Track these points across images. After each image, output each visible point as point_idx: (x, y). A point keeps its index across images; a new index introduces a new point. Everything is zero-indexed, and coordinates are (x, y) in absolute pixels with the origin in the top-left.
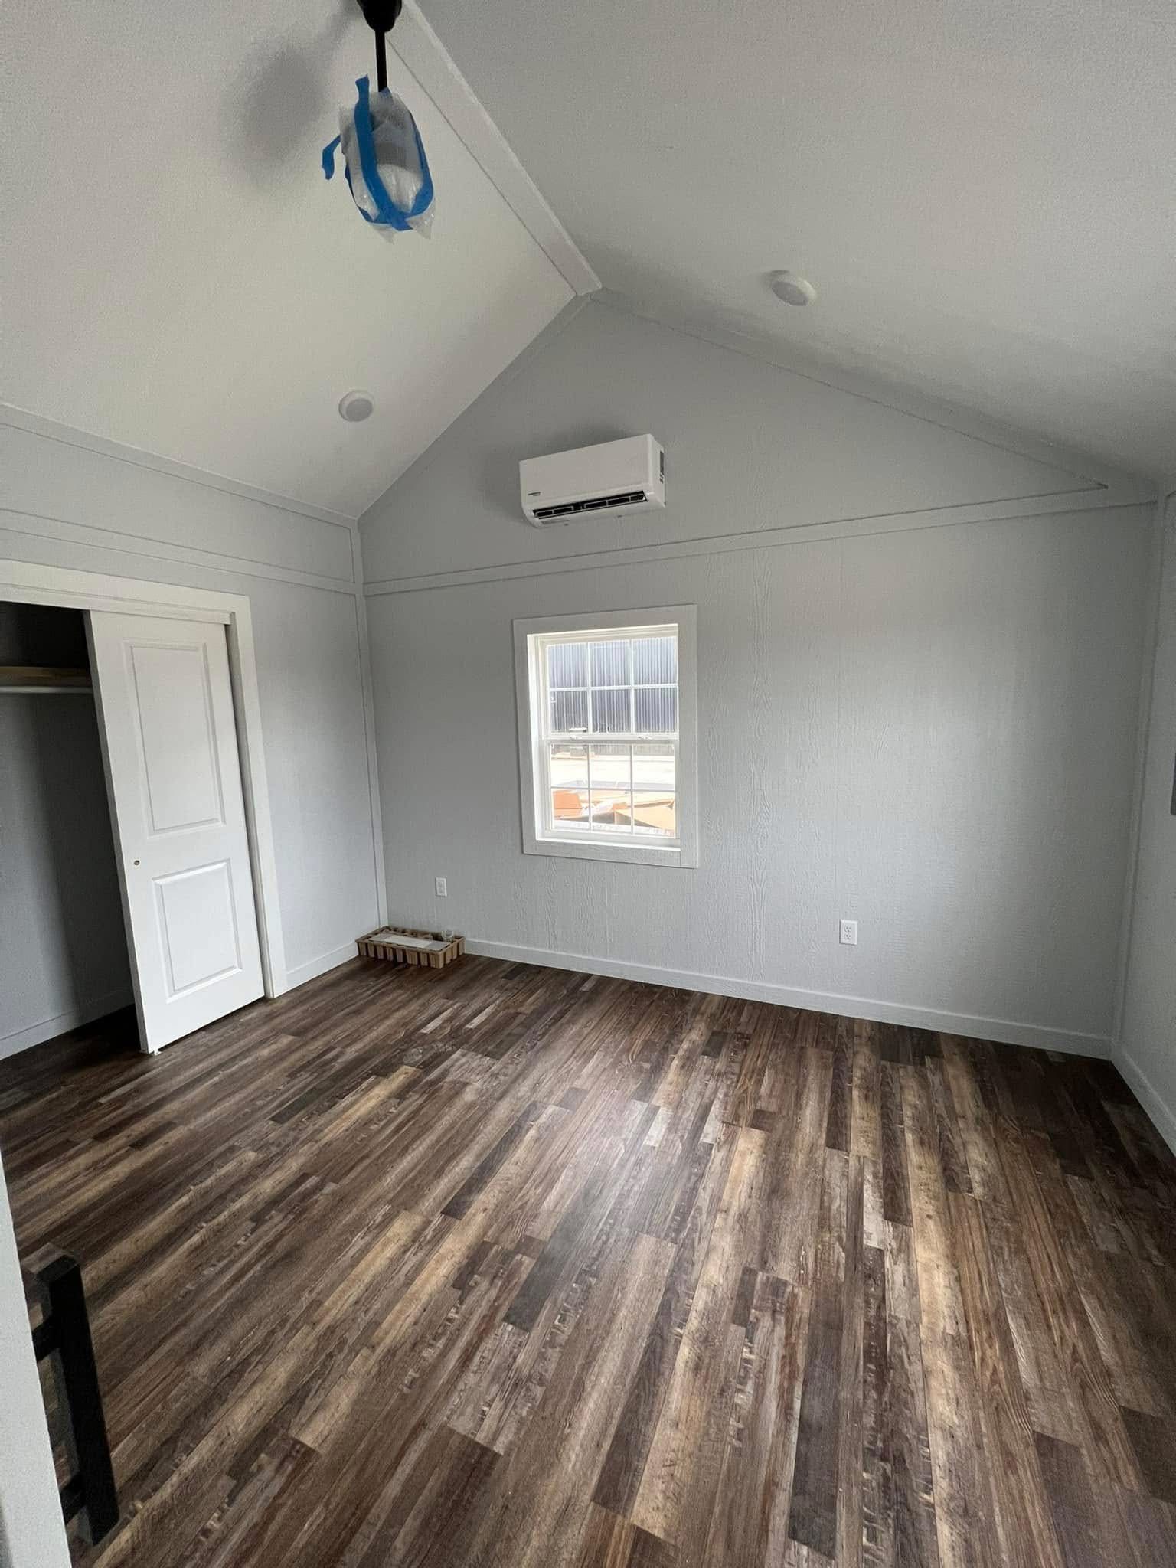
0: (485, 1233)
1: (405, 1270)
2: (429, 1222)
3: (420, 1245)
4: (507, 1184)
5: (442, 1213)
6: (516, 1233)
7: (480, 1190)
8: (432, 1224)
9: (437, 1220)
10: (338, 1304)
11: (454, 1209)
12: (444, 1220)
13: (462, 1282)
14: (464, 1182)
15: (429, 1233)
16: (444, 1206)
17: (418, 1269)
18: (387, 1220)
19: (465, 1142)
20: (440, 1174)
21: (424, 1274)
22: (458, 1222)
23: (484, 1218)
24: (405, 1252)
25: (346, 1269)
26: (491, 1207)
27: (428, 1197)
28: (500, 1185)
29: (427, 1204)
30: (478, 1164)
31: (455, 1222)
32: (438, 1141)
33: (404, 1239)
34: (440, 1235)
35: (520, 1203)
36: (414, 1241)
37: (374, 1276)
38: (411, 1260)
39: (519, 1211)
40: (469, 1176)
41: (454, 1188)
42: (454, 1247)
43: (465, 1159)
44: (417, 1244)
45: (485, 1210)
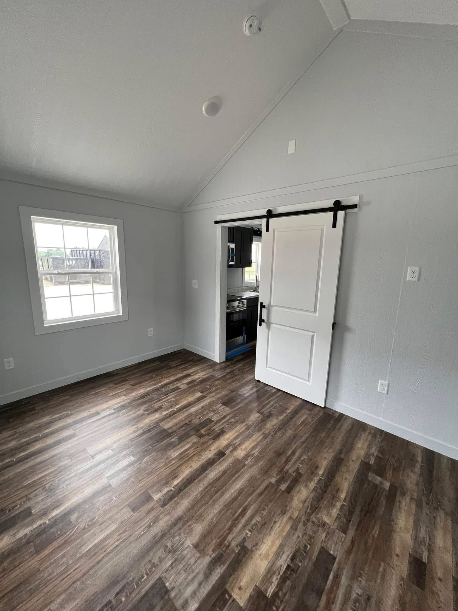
0: (212, 443)
1: (239, 439)
2: (231, 452)
3: (234, 445)
4: (199, 458)
5: (226, 454)
6: (202, 440)
7: (210, 459)
8: (230, 451)
9: (228, 452)
10: (257, 437)
11: (221, 454)
12: (225, 451)
13: (222, 432)
14: (215, 464)
15: (231, 448)
16: (224, 457)
17: (235, 438)
18: (246, 457)
19: (209, 488)
20: (224, 472)
21: (233, 437)
22: (221, 449)
23: (211, 448)
24: (239, 444)
25: (258, 444)
26: (208, 451)
27: (230, 462)
28: (201, 459)
29: (231, 460)
30: (207, 472)
31: (222, 449)
32: (223, 493)
33: (240, 448)
34: (227, 446)
35: (197, 449)
36: (236, 447)
37: (249, 440)
38: (237, 441)
39: (199, 446)
40: (213, 467)
41: (220, 463)
42: (223, 441)
43: (213, 476)
44: (235, 446)
45: (210, 450)
